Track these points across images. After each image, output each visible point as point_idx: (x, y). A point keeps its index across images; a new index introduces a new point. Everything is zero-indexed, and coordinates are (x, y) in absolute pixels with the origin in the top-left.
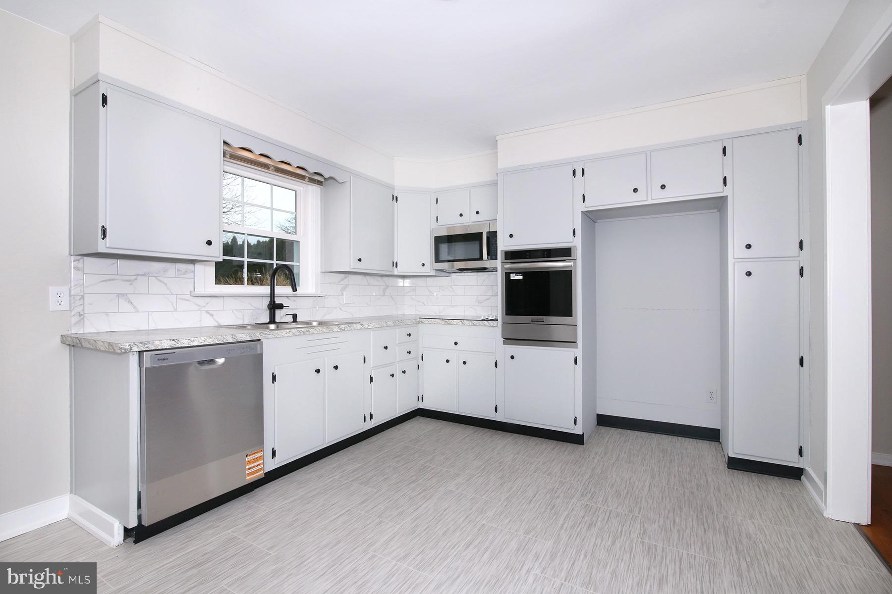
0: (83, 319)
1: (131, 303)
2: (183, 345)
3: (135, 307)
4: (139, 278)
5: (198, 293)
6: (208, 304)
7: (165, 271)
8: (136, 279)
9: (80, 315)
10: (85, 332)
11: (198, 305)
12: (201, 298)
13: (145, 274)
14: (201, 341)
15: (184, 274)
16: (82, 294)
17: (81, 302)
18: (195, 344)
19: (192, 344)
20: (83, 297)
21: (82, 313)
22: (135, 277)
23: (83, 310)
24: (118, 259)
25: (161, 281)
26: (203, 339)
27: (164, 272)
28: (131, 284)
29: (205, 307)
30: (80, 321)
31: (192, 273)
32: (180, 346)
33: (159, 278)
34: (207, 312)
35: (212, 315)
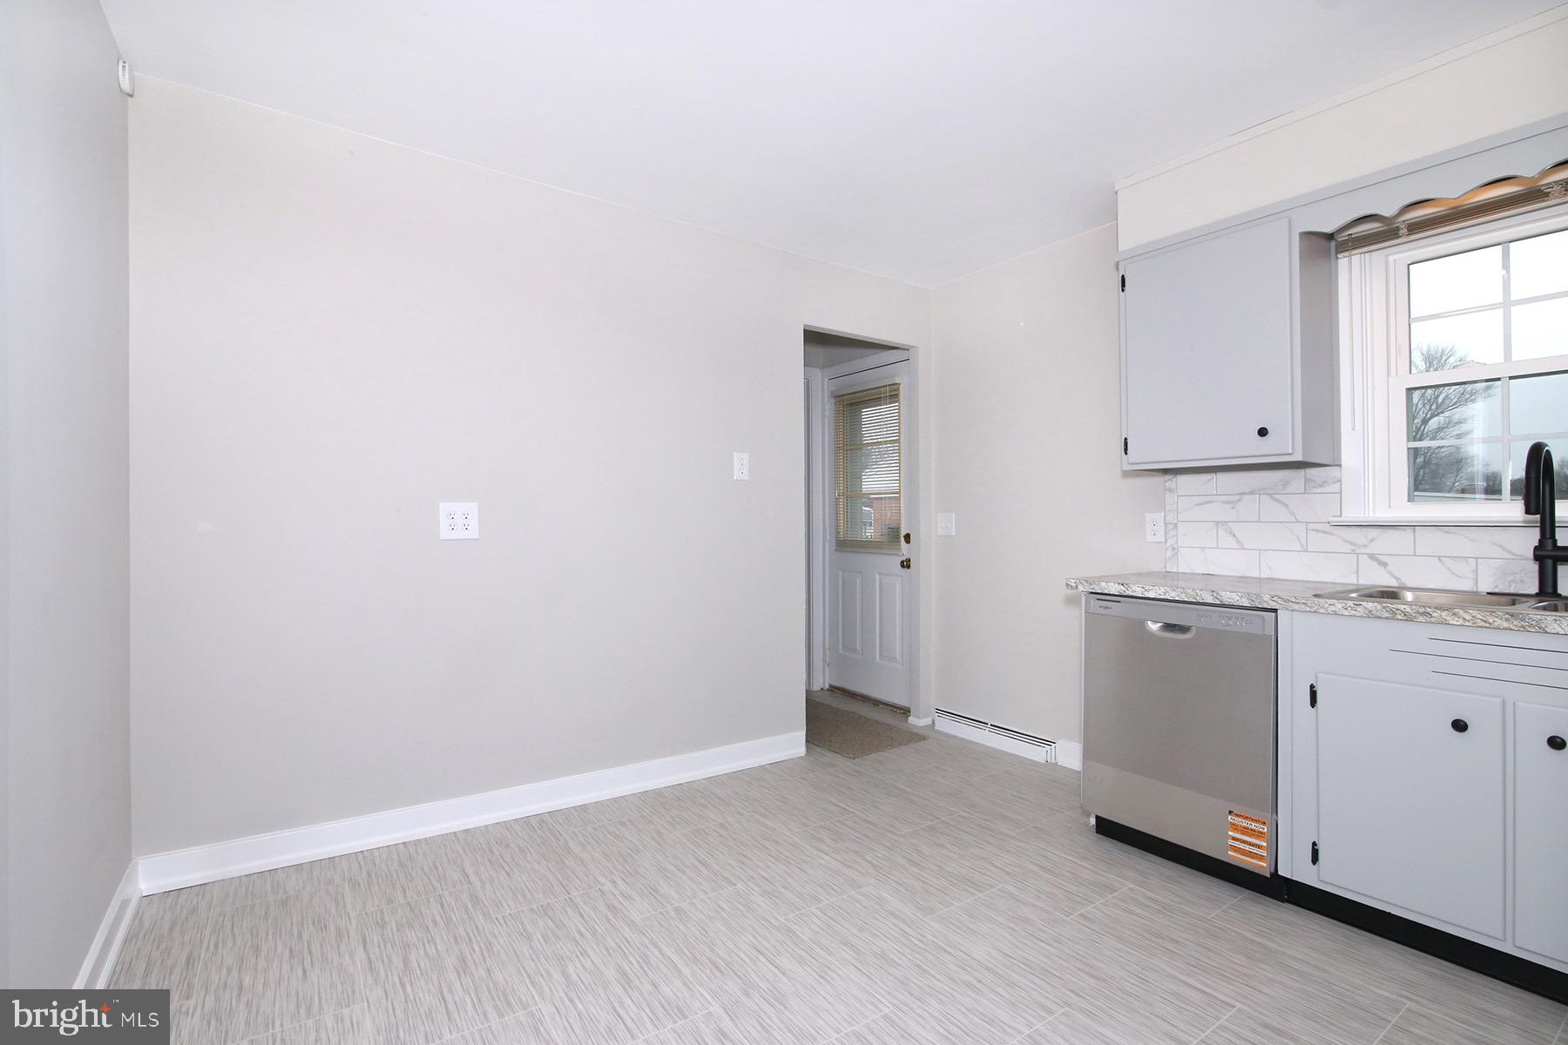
0: (1176, 554)
1: (1234, 535)
2: (1134, 594)
3: (1238, 542)
4: (1245, 496)
5: (1346, 520)
6: (1372, 540)
7: (1286, 484)
8: (1240, 500)
9: (1174, 549)
10: (1180, 571)
11: (1351, 543)
12: (1358, 529)
13: (1254, 491)
14: (1160, 592)
15: (1321, 486)
16: (1176, 521)
17: (1174, 533)
18: (1152, 595)
19: (1147, 595)
20: (1176, 526)
21: (1175, 546)
22: (1238, 497)
23: (1177, 542)
24: (1216, 472)
25: (1278, 501)
26: (1163, 590)
27: (1284, 485)
28: (1233, 508)
29: (1365, 546)
30: (1174, 556)
31: (1339, 484)
32: (1131, 594)
33: (1276, 496)
34: (1372, 557)
35: (1384, 565)
